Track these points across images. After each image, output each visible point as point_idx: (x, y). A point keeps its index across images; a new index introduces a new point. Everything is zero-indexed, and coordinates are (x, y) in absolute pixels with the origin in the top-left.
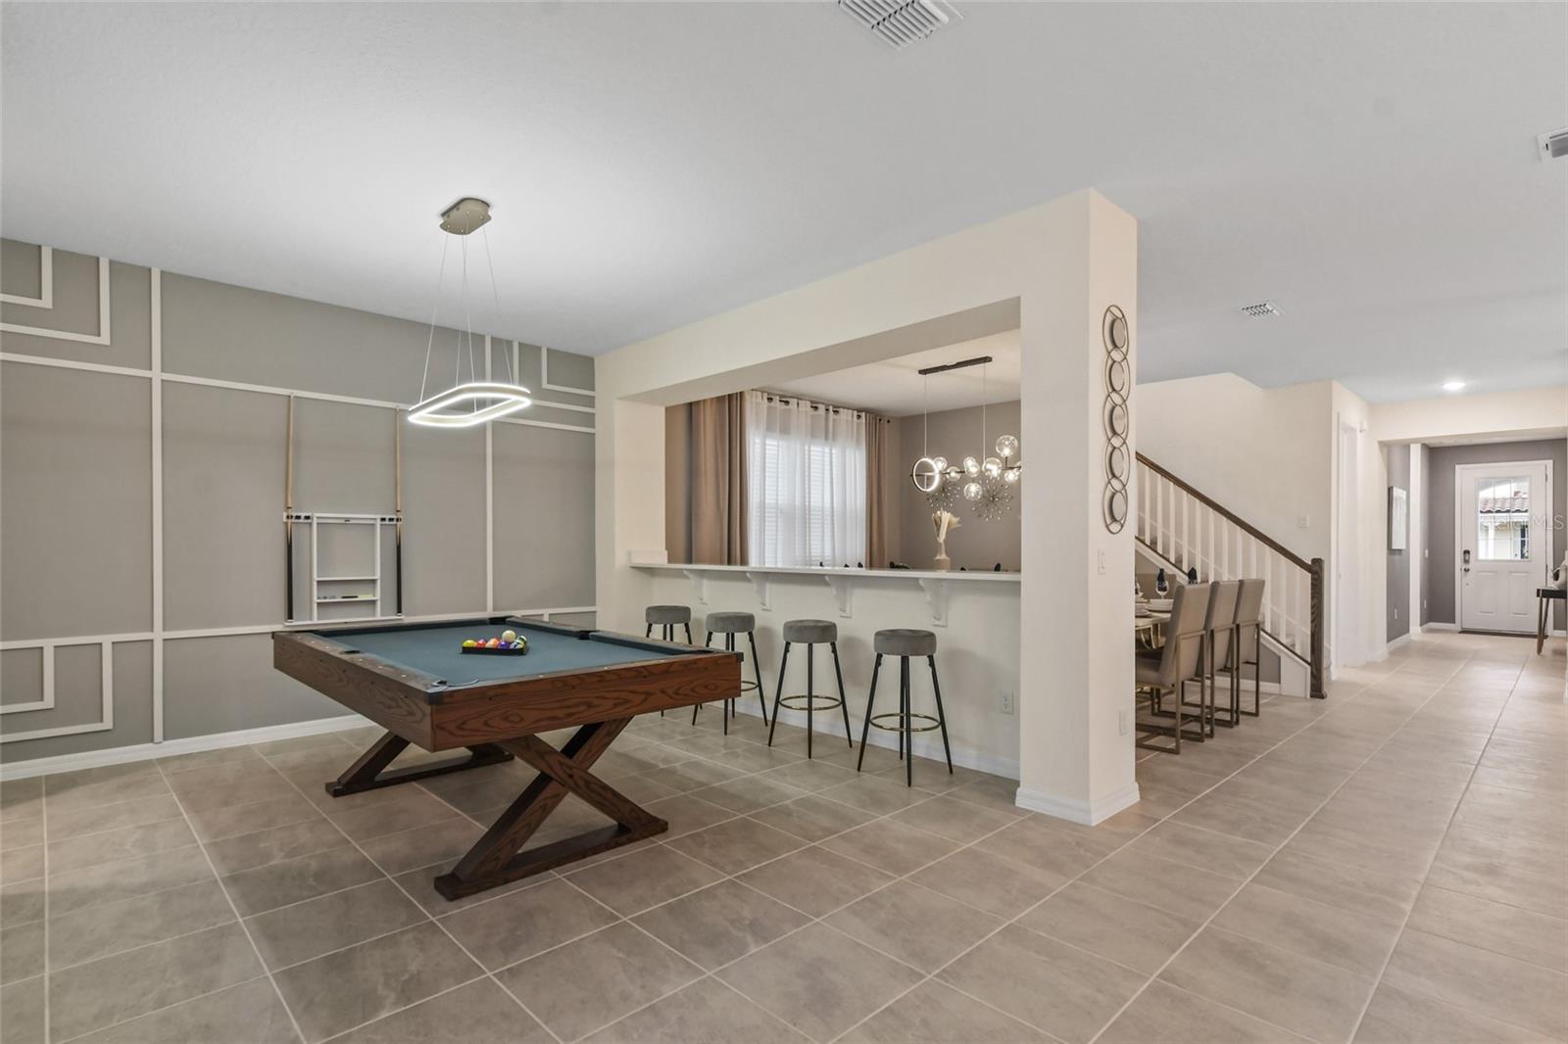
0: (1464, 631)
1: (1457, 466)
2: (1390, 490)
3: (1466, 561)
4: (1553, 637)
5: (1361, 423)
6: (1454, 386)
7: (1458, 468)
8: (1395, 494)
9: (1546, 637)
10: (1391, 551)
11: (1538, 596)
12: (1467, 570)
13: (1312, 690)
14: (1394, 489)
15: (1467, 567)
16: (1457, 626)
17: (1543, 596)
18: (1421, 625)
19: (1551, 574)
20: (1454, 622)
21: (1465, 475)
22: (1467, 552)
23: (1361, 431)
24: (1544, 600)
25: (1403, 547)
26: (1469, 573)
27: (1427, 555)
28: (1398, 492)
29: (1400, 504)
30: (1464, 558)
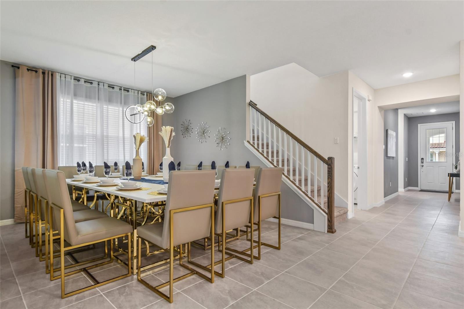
0: (422, 191)
2: (386, 132)
4: (455, 193)
5: (368, 96)
6: (408, 75)
7: (419, 125)
8: (389, 133)
9: (453, 193)
10: (387, 157)
11: (448, 176)
12: (422, 166)
13: (328, 228)
14: (389, 130)
15: (423, 165)
16: (418, 189)
17: (451, 176)
18: (404, 189)
19: (454, 167)
20: (418, 187)
21: (422, 128)
22: (422, 159)
23: (369, 100)
25: (394, 155)
27: (407, 160)
28: (391, 133)
29: (392, 137)
30: (422, 161)
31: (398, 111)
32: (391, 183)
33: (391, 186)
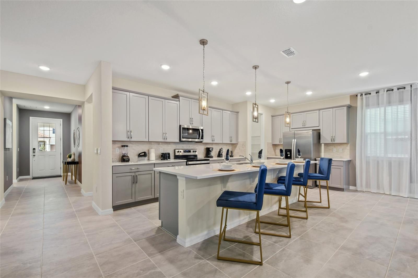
0: (34, 178)
1: (30, 117)
2: (5, 120)
3: (34, 152)
7: (31, 118)
8: (7, 122)
10: (5, 149)
12: (34, 156)
14: (7, 119)
15: (34, 154)
16: (30, 177)
18: (17, 178)
20: (30, 175)
21: (33, 120)
22: (34, 149)
24: (68, 165)
25: (10, 147)
26: (35, 156)
27: (18, 151)
28: (8, 122)
29: (9, 127)
30: (33, 151)
31: (12, 99)
32: (7, 176)
33: (7, 180)
